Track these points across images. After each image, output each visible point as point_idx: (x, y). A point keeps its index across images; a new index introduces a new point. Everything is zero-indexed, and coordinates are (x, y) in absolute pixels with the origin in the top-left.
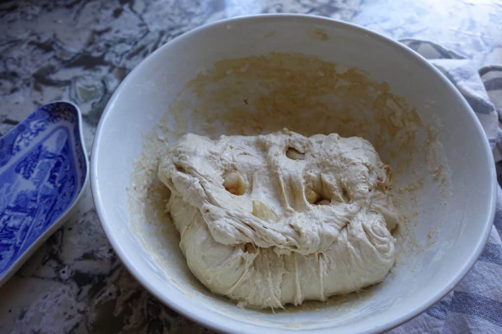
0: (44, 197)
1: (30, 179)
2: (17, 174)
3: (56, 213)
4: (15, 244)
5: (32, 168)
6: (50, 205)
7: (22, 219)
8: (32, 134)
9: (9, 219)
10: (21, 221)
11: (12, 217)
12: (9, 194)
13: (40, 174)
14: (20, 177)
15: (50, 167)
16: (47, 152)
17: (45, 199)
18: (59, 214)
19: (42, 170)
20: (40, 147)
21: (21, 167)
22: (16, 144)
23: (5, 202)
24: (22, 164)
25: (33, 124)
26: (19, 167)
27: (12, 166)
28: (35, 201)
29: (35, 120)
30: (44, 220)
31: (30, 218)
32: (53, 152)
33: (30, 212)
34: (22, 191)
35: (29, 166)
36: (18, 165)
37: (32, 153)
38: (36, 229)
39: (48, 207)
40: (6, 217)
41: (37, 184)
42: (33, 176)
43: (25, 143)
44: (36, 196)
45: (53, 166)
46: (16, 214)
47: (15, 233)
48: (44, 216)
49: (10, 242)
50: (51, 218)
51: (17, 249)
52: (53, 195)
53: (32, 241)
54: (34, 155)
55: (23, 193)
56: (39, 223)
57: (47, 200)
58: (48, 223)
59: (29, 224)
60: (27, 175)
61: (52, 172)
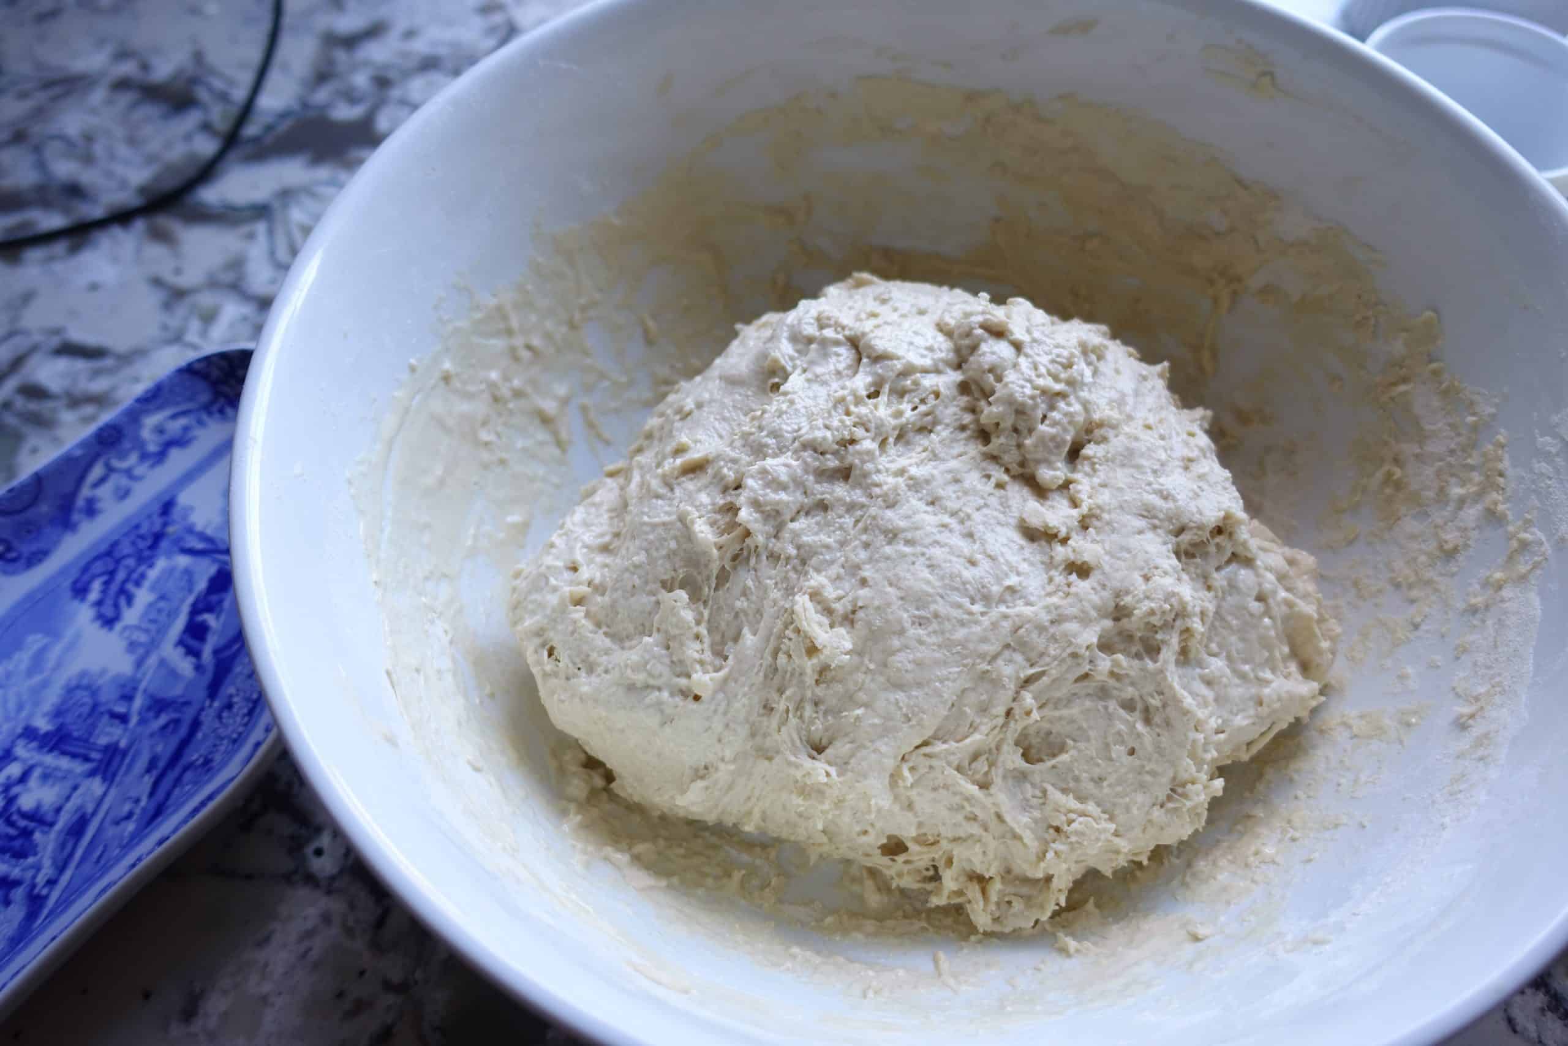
0: (158, 705)
1: (118, 626)
2: (76, 603)
3: (189, 776)
4: (33, 886)
5: (130, 587)
6: (174, 741)
7: (68, 784)
8: (144, 456)
9: (24, 778)
10: (67, 792)
11: (37, 773)
12: (37, 679)
13: (153, 616)
14: (84, 614)
15: (190, 591)
16: (190, 530)
17: (157, 716)
18: (198, 784)
19: (162, 597)
20: (167, 507)
21: (94, 577)
22: (86, 492)
23: (20, 707)
24: (98, 567)
25: (151, 421)
26: (86, 578)
27: (63, 572)
28: (123, 719)
29: (160, 408)
30: (143, 802)
31: (96, 786)
32: (209, 532)
33: (101, 761)
34: (83, 674)
35: (121, 575)
36: (86, 569)
37: (137, 527)
38: (111, 832)
39: (164, 749)
40: (14, 770)
41: (141, 651)
42: (131, 616)
43: (118, 489)
44: (128, 698)
45: (201, 585)
46: (50, 760)
47: (37, 836)
48: (148, 780)
49: (16, 873)
50: (168, 795)
51: (35, 902)
52: (187, 703)
53: (90, 881)
54: (142, 537)
55: (85, 681)
56: (127, 807)
57: (163, 719)
58: (157, 813)
59: (90, 808)
60: (109, 611)
61: (195, 611)
